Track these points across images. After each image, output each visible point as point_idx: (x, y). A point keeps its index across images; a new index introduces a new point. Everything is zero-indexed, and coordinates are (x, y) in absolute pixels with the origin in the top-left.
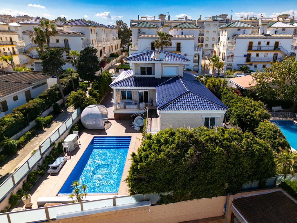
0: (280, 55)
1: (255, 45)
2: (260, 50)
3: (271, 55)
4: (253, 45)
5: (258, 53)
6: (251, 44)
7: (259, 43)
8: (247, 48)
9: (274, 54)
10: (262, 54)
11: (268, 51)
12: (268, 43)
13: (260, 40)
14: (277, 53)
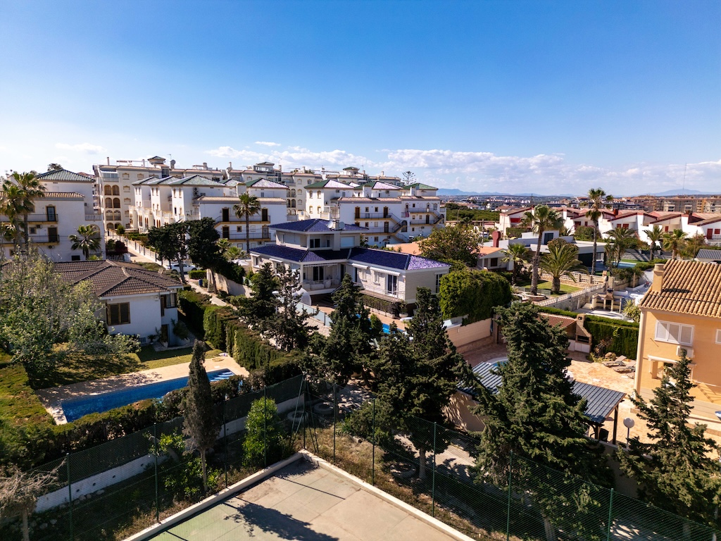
0: (391, 224)
1: (362, 211)
2: (368, 217)
3: (381, 223)
4: (361, 211)
5: (367, 221)
6: (358, 210)
7: (367, 209)
8: (354, 216)
9: (385, 223)
10: (372, 223)
11: (378, 218)
12: (376, 210)
13: (367, 205)
14: (388, 221)
